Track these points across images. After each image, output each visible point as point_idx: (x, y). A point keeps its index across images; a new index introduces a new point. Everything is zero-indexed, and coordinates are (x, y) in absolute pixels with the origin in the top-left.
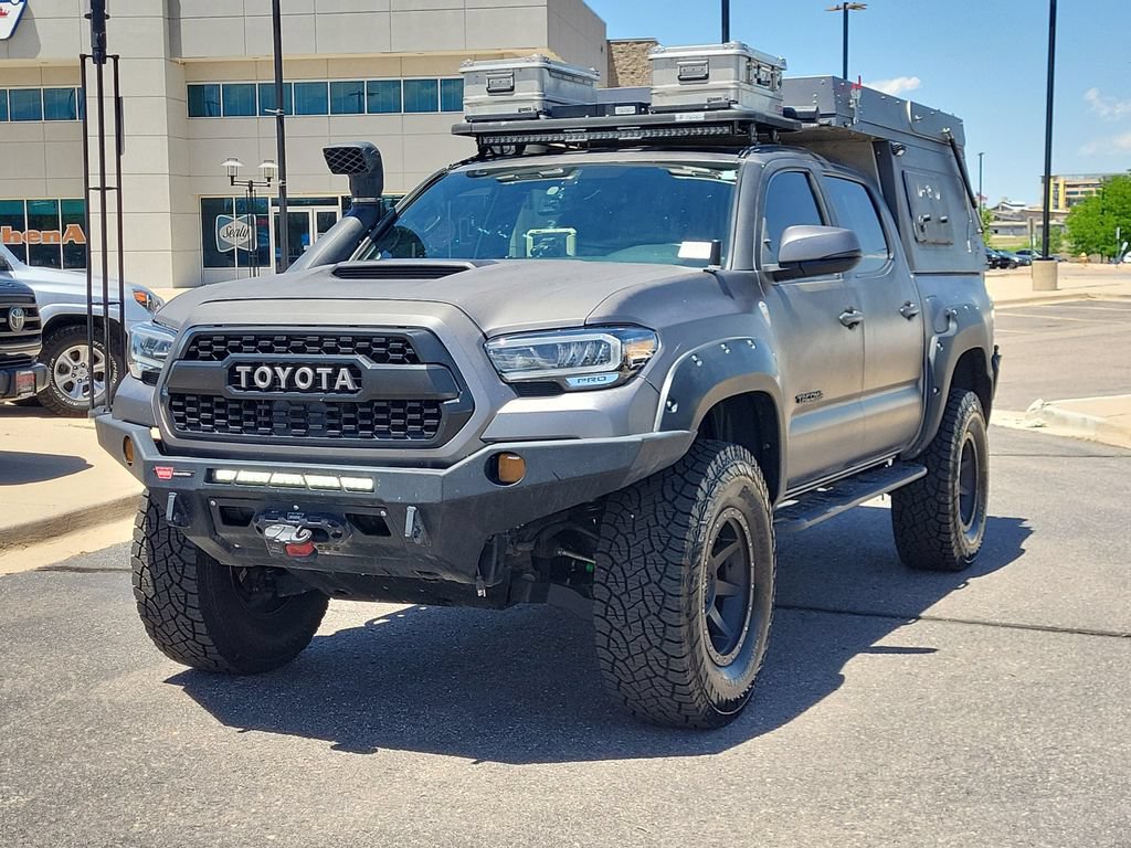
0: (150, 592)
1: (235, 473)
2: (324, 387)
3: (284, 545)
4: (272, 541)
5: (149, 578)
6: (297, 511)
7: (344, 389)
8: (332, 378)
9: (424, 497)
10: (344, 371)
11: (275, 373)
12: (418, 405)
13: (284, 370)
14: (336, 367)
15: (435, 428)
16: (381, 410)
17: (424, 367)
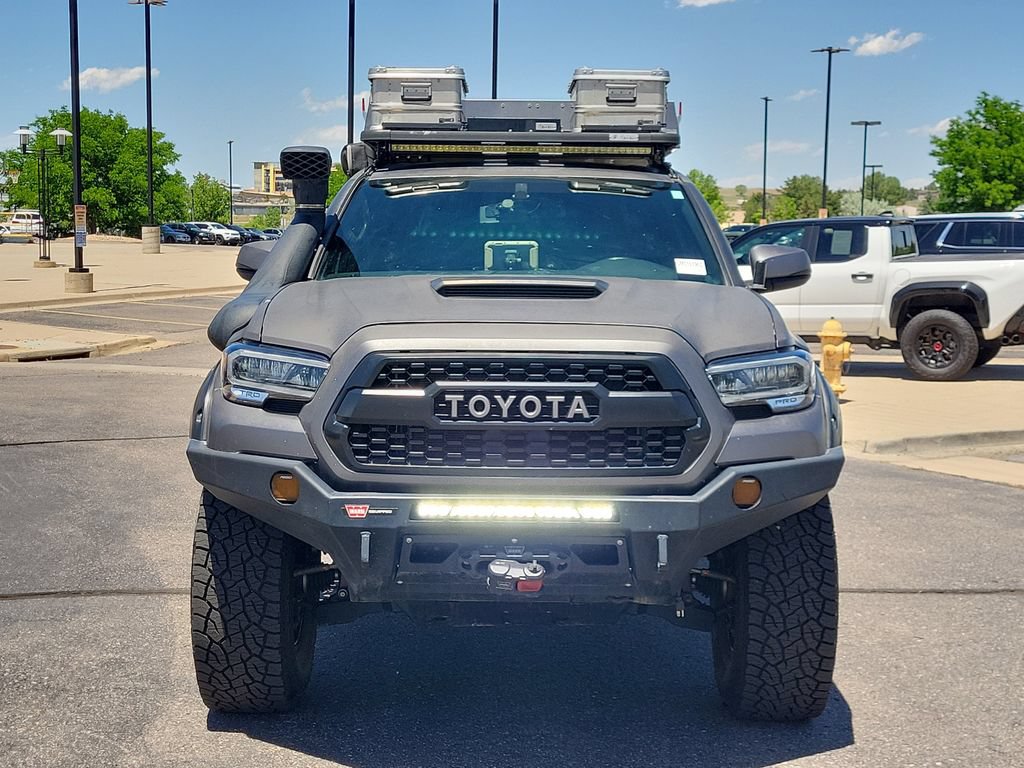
0: (218, 634)
1: (450, 507)
2: (555, 415)
3: (516, 581)
4: (502, 578)
5: (218, 621)
6: (516, 544)
7: (578, 417)
8: (564, 408)
9: (679, 524)
10: (578, 399)
11: (493, 401)
12: (659, 432)
13: (505, 400)
14: (569, 395)
15: (676, 455)
16: (616, 438)
17: (668, 394)
